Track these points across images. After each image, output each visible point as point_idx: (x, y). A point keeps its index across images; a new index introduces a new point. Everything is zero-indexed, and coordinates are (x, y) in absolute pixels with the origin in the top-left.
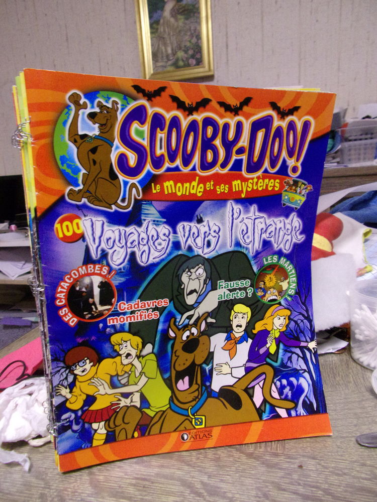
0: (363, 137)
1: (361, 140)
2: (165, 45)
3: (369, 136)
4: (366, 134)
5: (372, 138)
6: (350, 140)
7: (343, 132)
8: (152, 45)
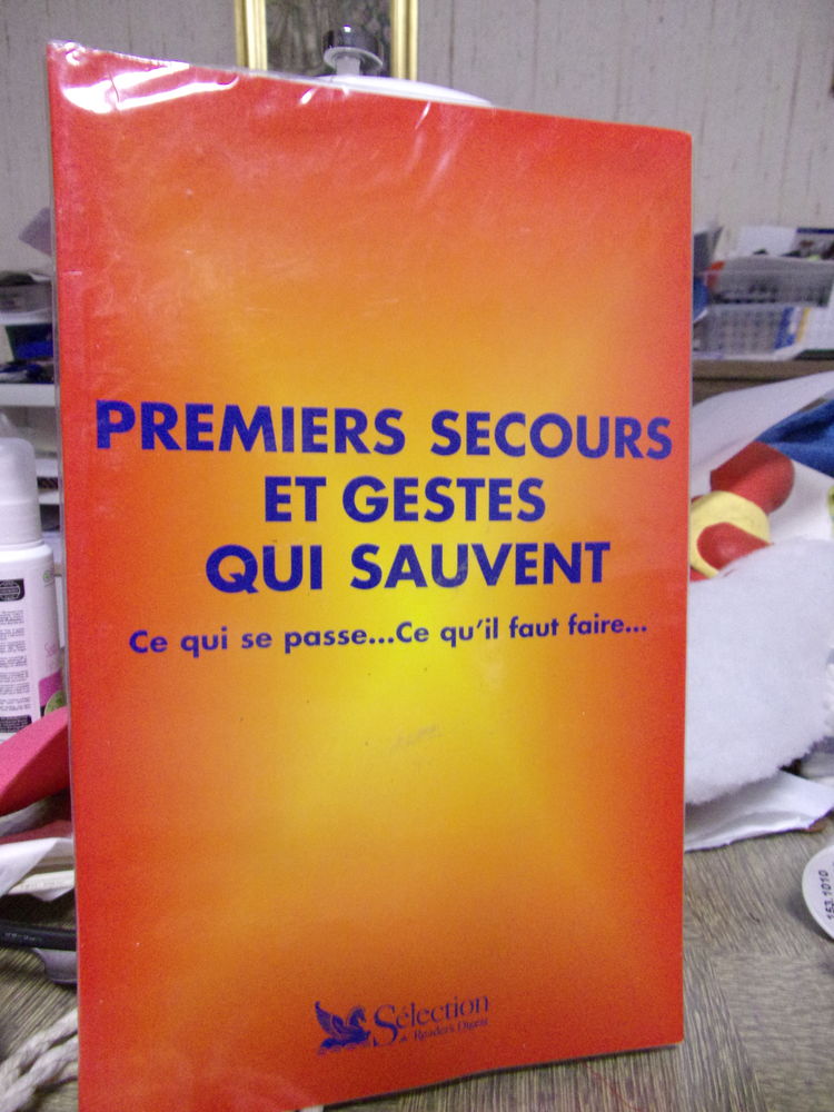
0: (756, 295)
1: (749, 301)
2: (302, 26)
3: (768, 295)
4: (763, 289)
5: (773, 301)
6: (727, 301)
7: (712, 279)
8: (269, 24)
